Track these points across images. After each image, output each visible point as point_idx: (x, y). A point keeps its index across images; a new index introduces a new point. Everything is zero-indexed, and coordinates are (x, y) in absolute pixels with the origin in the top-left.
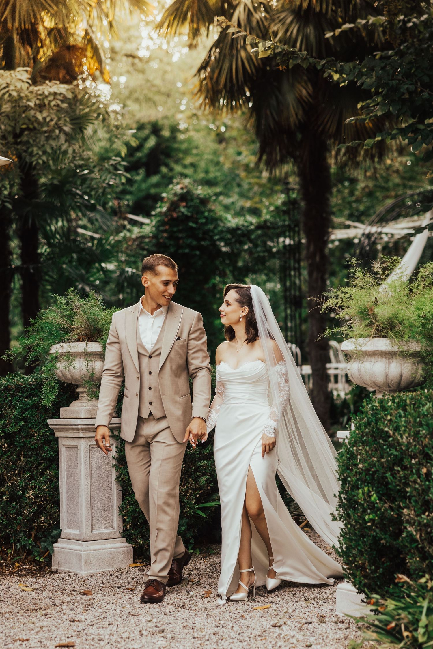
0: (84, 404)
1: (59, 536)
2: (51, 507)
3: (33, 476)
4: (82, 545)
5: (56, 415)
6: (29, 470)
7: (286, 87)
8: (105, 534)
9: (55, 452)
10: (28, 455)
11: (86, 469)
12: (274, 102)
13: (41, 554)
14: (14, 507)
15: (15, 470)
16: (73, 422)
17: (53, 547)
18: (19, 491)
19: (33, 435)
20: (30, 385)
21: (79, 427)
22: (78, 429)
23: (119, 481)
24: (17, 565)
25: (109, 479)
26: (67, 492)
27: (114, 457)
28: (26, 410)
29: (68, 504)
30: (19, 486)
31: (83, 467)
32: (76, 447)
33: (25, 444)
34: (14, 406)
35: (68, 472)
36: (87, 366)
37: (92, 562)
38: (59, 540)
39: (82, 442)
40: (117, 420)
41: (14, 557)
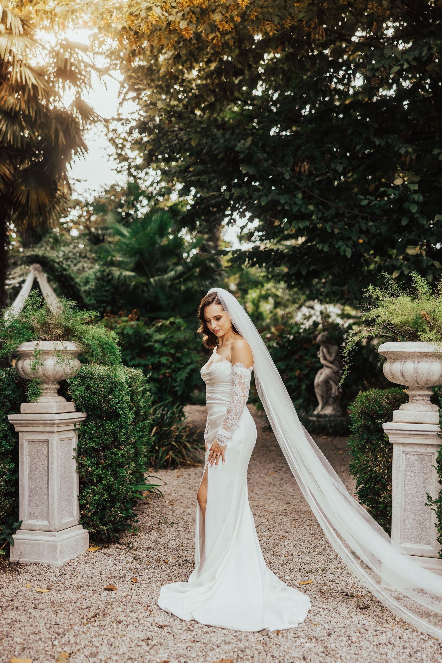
1: (18, 527)
8: (68, 522)
9: (12, 446)
16: (47, 417)
17: (13, 539)
21: (56, 422)
22: (54, 424)
23: (80, 472)
25: (70, 470)
27: (74, 449)
29: (30, 497)
31: (55, 460)
32: (47, 441)
35: (31, 464)
37: (65, 551)
38: (18, 531)
39: (55, 435)
40: (80, 414)
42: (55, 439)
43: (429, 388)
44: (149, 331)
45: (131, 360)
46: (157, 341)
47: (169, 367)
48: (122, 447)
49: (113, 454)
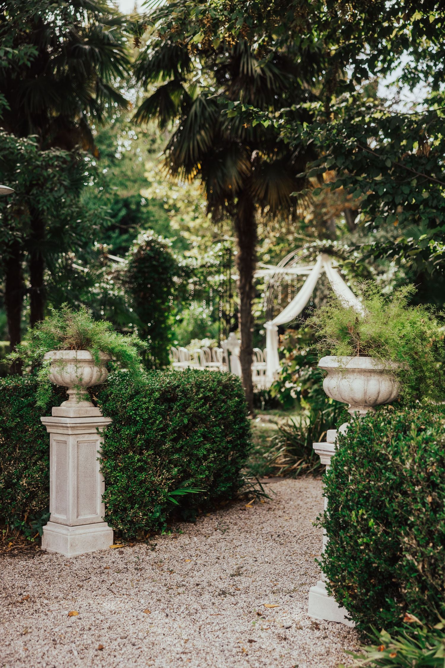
0: (73, 405)
1: (48, 519)
2: (43, 493)
3: (27, 466)
4: (68, 530)
5: (48, 413)
6: (24, 460)
7: (229, 163)
8: (89, 519)
9: (46, 445)
10: (23, 447)
11: (74, 462)
12: (220, 174)
13: (32, 535)
14: (9, 493)
15: (10, 461)
16: (63, 420)
17: (42, 529)
18: (14, 479)
19: (27, 430)
20: (26, 386)
21: (68, 425)
22: (67, 427)
23: (103, 473)
24: (11, 544)
25: (93, 470)
26: (56, 481)
27: (98, 452)
28: (22, 408)
29: (57, 492)
30: (14, 474)
31: (71, 461)
32: (65, 442)
33: (20, 438)
34: (11, 405)
35: (58, 463)
36: (76, 372)
37: (77, 545)
38: (48, 523)
39: (71, 437)
40: (103, 419)
41: (8, 537)
42: (71, 440)
48: (145, 452)
49: (129, 458)
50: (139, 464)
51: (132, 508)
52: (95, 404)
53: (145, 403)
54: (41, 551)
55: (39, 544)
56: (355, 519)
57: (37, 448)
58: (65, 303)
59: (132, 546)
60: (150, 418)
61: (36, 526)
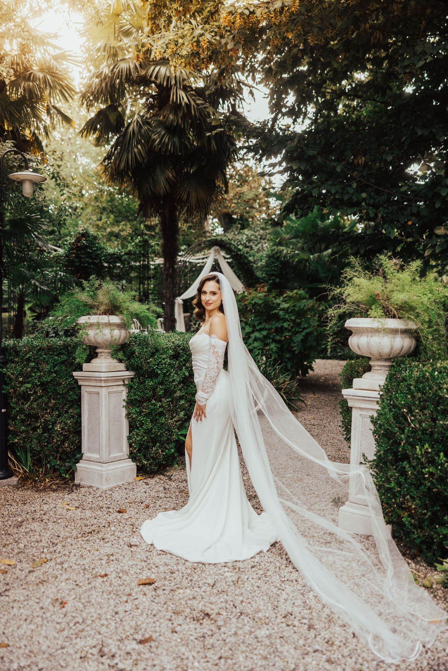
0: (103, 361)
1: (81, 458)
2: (73, 436)
3: (60, 414)
4: (102, 466)
5: (80, 369)
6: (57, 409)
8: (118, 456)
9: (77, 396)
10: (57, 398)
13: (67, 472)
14: (45, 437)
15: (46, 410)
16: (97, 374)
17: (76, 466)
18: (49, 425)
19: (61, 384)
20: (59, 346)
21: (103, 379)
22: (101, 380)
23: (128, 418)
24: (47, 480)
25: (120, 416)
26: (89, 426)
27: (124, 400)
28: (56, 365)
29: (89, 435)
30: (49, 421)
31: (104, 408)
32: (98, 393)
33: (56, 390)
34: (47, 362)
35: (89, 411)
36: (110, 334)
37: (110, 479)
38: (81, 461)
39: (104, 389)
40: (128, 373)
41: (45, 474)
42: (104, 392)
43: (386, 360)
44: (278, 301)
45: (258, 324)
46: (283, 309)
47: (289, 331)
48: (163, 400)
49: (152, 404)
50: (161, 410)
51: (154, 446)
52: (120, 361)
53: (164, 359)
54: (75, 485)
55: (73, 479)
56: (420, 452)
57: (69, 398)
58: (93, 276)
59: (153, 478)
60: (167, 372)
61: (69, 464)
